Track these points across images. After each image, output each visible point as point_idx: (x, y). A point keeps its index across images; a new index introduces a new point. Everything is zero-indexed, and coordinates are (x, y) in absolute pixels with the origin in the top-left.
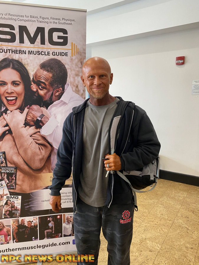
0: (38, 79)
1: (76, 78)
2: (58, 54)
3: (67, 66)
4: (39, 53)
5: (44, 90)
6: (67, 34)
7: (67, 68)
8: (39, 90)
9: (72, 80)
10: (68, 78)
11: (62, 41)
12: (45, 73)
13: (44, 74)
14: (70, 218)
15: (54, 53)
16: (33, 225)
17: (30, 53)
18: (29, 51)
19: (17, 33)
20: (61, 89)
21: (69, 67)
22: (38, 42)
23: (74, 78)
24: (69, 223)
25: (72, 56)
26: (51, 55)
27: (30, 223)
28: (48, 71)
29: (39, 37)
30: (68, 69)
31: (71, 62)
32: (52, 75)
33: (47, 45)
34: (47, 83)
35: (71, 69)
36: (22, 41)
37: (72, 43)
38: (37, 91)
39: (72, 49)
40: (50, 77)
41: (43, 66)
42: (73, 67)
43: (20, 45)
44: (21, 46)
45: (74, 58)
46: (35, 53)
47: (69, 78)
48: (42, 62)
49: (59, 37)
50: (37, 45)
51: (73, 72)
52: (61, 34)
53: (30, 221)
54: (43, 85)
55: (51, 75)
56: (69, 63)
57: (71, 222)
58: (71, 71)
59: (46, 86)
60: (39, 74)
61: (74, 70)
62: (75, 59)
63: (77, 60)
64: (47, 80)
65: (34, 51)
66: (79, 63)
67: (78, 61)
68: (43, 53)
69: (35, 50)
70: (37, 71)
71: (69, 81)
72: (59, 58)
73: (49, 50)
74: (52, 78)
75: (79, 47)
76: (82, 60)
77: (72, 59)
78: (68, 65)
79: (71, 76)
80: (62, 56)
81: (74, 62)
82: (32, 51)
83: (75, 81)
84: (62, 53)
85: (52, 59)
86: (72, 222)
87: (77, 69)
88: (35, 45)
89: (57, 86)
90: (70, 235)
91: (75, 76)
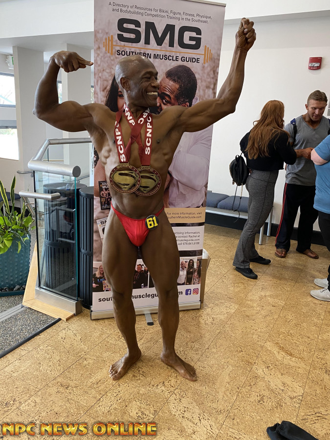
0: (163, 91)
1: (207, 91)
2: (188, 60)
3: (197, 76)
4: (166, 58)
5: (168, 104)
6: (201, 35)
7: (197, 78)
8: (162, 105)
9: (202, 93)
10: (197, 91)
11: (194, 43)
12: (171, 83)
13: (170, 85)
14: (185, 263)
15: (183, 58)
16: (143, 269)
17: (156, 56)
18: (155, 55)
19: (143, 32)
20: (188, 104)
21: (200, 77)
22: (166, 43)
23: (204, 91)
24: (183, 269)
25: (204, 63)
26: (180, 60)
27: (140, 266)
28: (174, 81)
29: (168, 37)
30: (199, 79)
31: (202, 70)
32: (179, 86)
33: (177, 48)
34: (172, 96)
35: (201, 79)
36: (147, 42)
37: (206, 46)
38: (160, 105)
39: (205, 55)
40: (176, 88)
41: (170, 74)
42: (204, 77)
43: (145, 46)
44: (146, 48)
45: (206, 65)
46: (161, 58)
47: (199, 90)
48: (168, 69)
49: (191, 39)
50: (165, 47)
51: (204, 84)
52: (194, 34)
53: (140, 265)
54: (167, 99)
55: (177, 86)
56: (200, 72)
57: (185, 268)
58: (202, 81)
59: (171, 99)
60: (164, 85)
61: (205, 81)
62: (207, 67)
63: (209, 69)
64: (172, 92)
65: (160, 55)
66: (212, 72)
67: (211, 70)
68: (170, 58)
69: (162, 53)
70: (162, 80)
71: (198, 95)
72: (189, 65)
73: (178, 53)
74: (178, 89)
75: (213, 52)
76: (215, 69)
77: (204, 67)
78: (199, 74)
79: (201, 88)
80: (193, 62)
81: (206, 71)
82: (158, 55)
83: (205, 95)
84: (193, 58)
85: (180, 66)
86: (187, 269)
87: (209, 80)
88: (162, 48)
89: (184, 100)
90: (183, 284)
91: (205, 88)
